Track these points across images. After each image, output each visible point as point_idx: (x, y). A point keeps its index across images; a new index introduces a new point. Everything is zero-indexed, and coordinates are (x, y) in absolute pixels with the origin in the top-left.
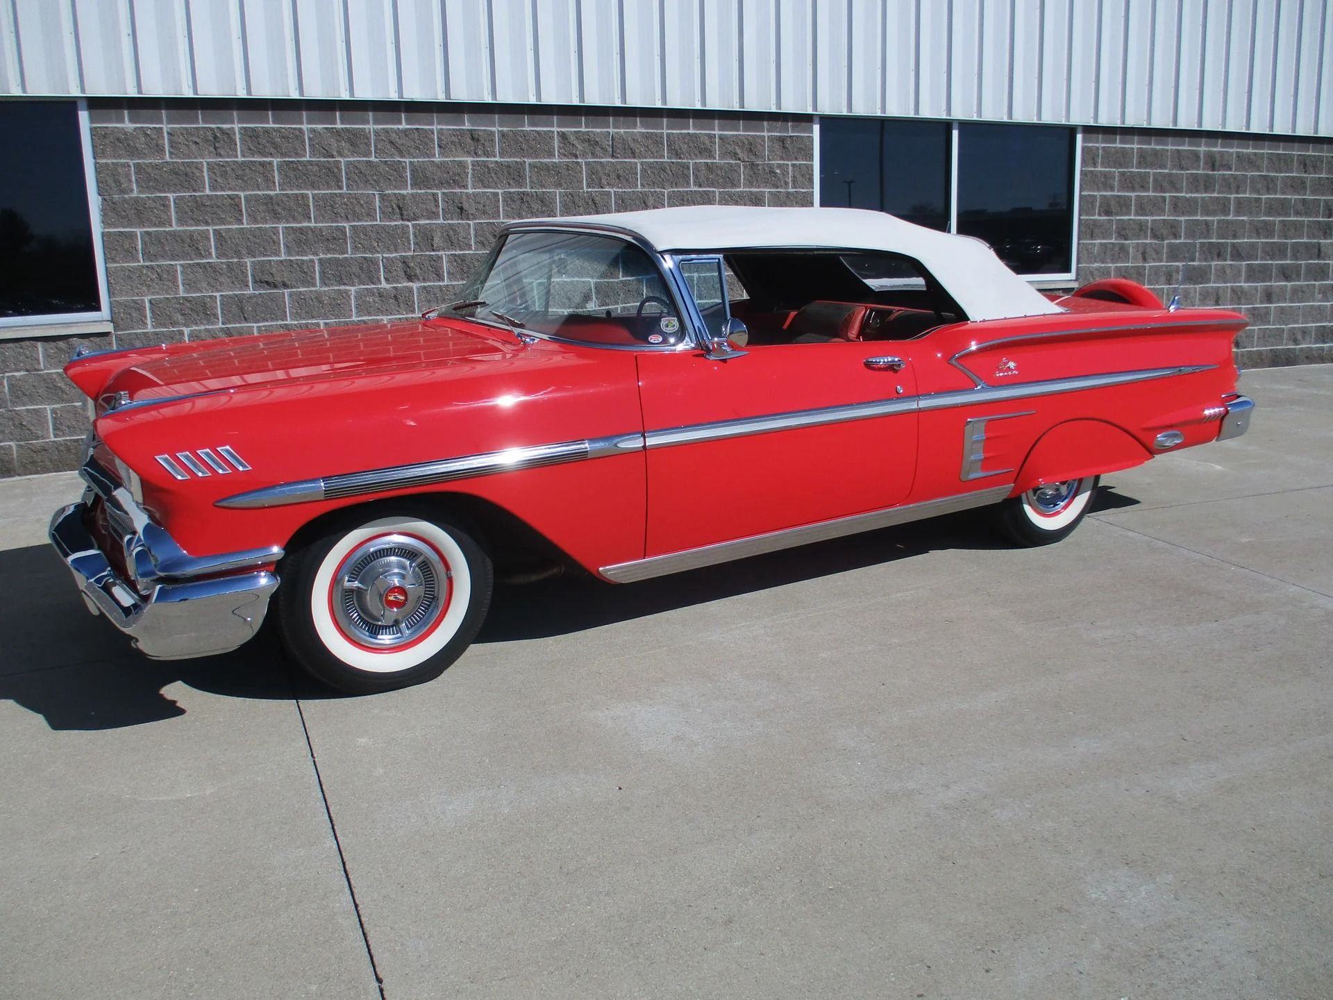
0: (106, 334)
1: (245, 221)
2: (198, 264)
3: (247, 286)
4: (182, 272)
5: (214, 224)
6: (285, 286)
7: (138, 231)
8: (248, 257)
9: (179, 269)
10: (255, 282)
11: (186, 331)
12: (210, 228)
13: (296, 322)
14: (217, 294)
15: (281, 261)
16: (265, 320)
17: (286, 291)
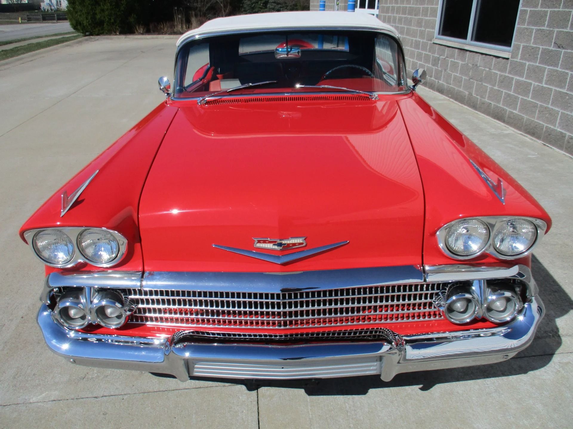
0: (508, 59)
1: (561, 7)
2: (540, 29)
3: (551, 44)
4: (535, 33)
5: (552, 8)
6: (563, 48)
7: (529, 9)
8: (556, 28)
9: (534, 31)
10: (554, 43)
11: (527, 63)
12: (549, 10)
13: (561, 70)
14: (541, 47)
15: (567, 32)
16: (551, 66)
17: (563, 50)
